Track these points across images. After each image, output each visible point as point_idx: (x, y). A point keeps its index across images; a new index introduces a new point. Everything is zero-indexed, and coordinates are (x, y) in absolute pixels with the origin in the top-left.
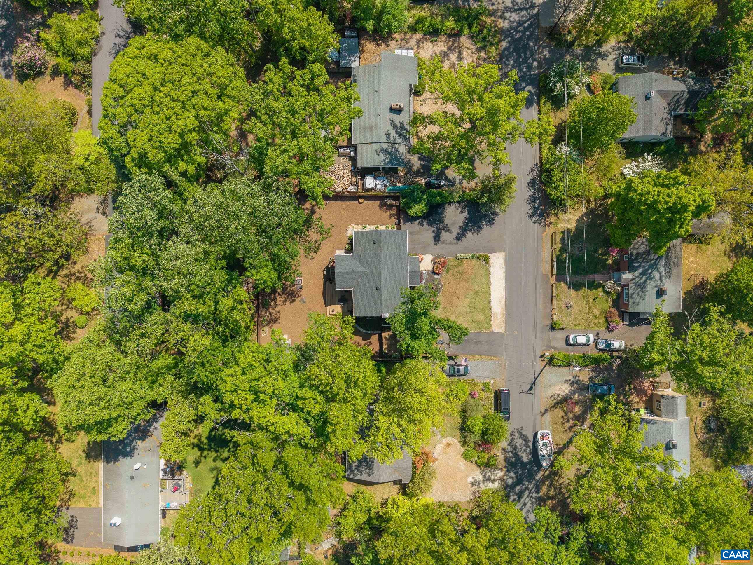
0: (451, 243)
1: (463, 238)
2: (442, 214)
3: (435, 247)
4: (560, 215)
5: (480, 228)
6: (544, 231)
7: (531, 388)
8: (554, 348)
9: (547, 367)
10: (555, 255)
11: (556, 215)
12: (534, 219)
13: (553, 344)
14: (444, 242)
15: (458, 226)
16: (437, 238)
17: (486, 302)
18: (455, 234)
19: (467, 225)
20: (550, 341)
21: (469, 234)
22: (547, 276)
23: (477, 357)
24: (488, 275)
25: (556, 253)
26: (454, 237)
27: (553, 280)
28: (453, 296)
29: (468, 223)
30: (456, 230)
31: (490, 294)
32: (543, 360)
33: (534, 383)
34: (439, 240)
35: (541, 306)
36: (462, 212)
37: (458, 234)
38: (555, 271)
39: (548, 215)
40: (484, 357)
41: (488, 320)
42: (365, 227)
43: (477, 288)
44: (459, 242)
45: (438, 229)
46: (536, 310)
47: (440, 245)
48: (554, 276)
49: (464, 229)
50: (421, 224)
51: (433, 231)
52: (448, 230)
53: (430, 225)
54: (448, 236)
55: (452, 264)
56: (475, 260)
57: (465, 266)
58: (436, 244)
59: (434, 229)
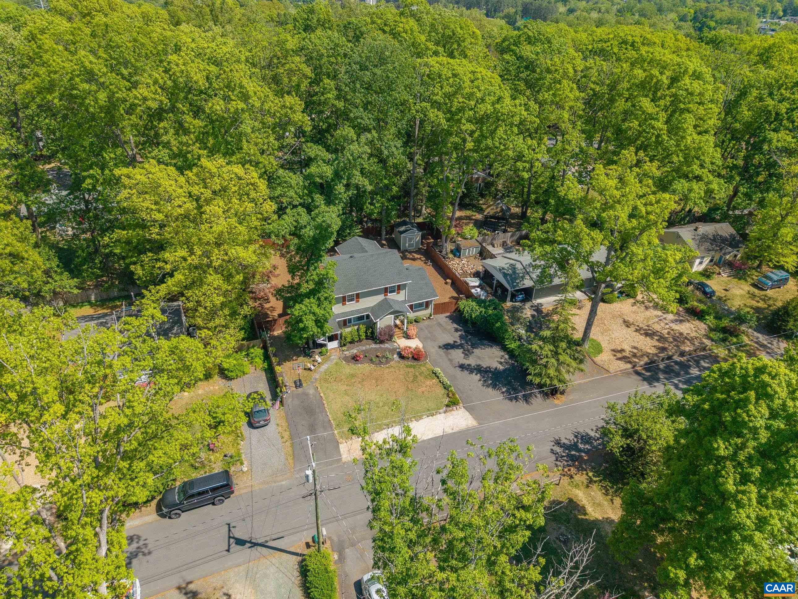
0: (451, 361)
1: (466, 372)
2: (484, 345)
3: (437, 348)
4: (595, 487)
5: (494, 386)
7: (240, 542)
8: (342, 559)
9: (295, 560)
11: (591, 481)
12: (558, 449)
13: (349, 552)
14: (447, 354)
15: (479, 362)
16: (448, 347)
18: (466, 362)
19: (486, 371)
20: (353, 545)
21: (476, 377)
23: (286, 435)
24: (430, 413)
26: (461, 362)
28: (377, 380)
29: (491, 372)
30: (472, 361)
32: (308, 546)
33: (255, 544)
34: (447, 349)
36: (500, 363)
37: (469, 365)
39: (580, 469)
40: (288, 444)
41: (357, 432)
44: (458, 370)
45: (461, 346)
47: (441, 352)
49: (479, 370)
50: (457, 330)
51: (455, 342)
52: (466, 355)
53: (461, 337)
54: (458, 355)
55: (423, 368)
56: (443, 391)
57: (428, 383)
58: (440, 347)
59: (459, 342)
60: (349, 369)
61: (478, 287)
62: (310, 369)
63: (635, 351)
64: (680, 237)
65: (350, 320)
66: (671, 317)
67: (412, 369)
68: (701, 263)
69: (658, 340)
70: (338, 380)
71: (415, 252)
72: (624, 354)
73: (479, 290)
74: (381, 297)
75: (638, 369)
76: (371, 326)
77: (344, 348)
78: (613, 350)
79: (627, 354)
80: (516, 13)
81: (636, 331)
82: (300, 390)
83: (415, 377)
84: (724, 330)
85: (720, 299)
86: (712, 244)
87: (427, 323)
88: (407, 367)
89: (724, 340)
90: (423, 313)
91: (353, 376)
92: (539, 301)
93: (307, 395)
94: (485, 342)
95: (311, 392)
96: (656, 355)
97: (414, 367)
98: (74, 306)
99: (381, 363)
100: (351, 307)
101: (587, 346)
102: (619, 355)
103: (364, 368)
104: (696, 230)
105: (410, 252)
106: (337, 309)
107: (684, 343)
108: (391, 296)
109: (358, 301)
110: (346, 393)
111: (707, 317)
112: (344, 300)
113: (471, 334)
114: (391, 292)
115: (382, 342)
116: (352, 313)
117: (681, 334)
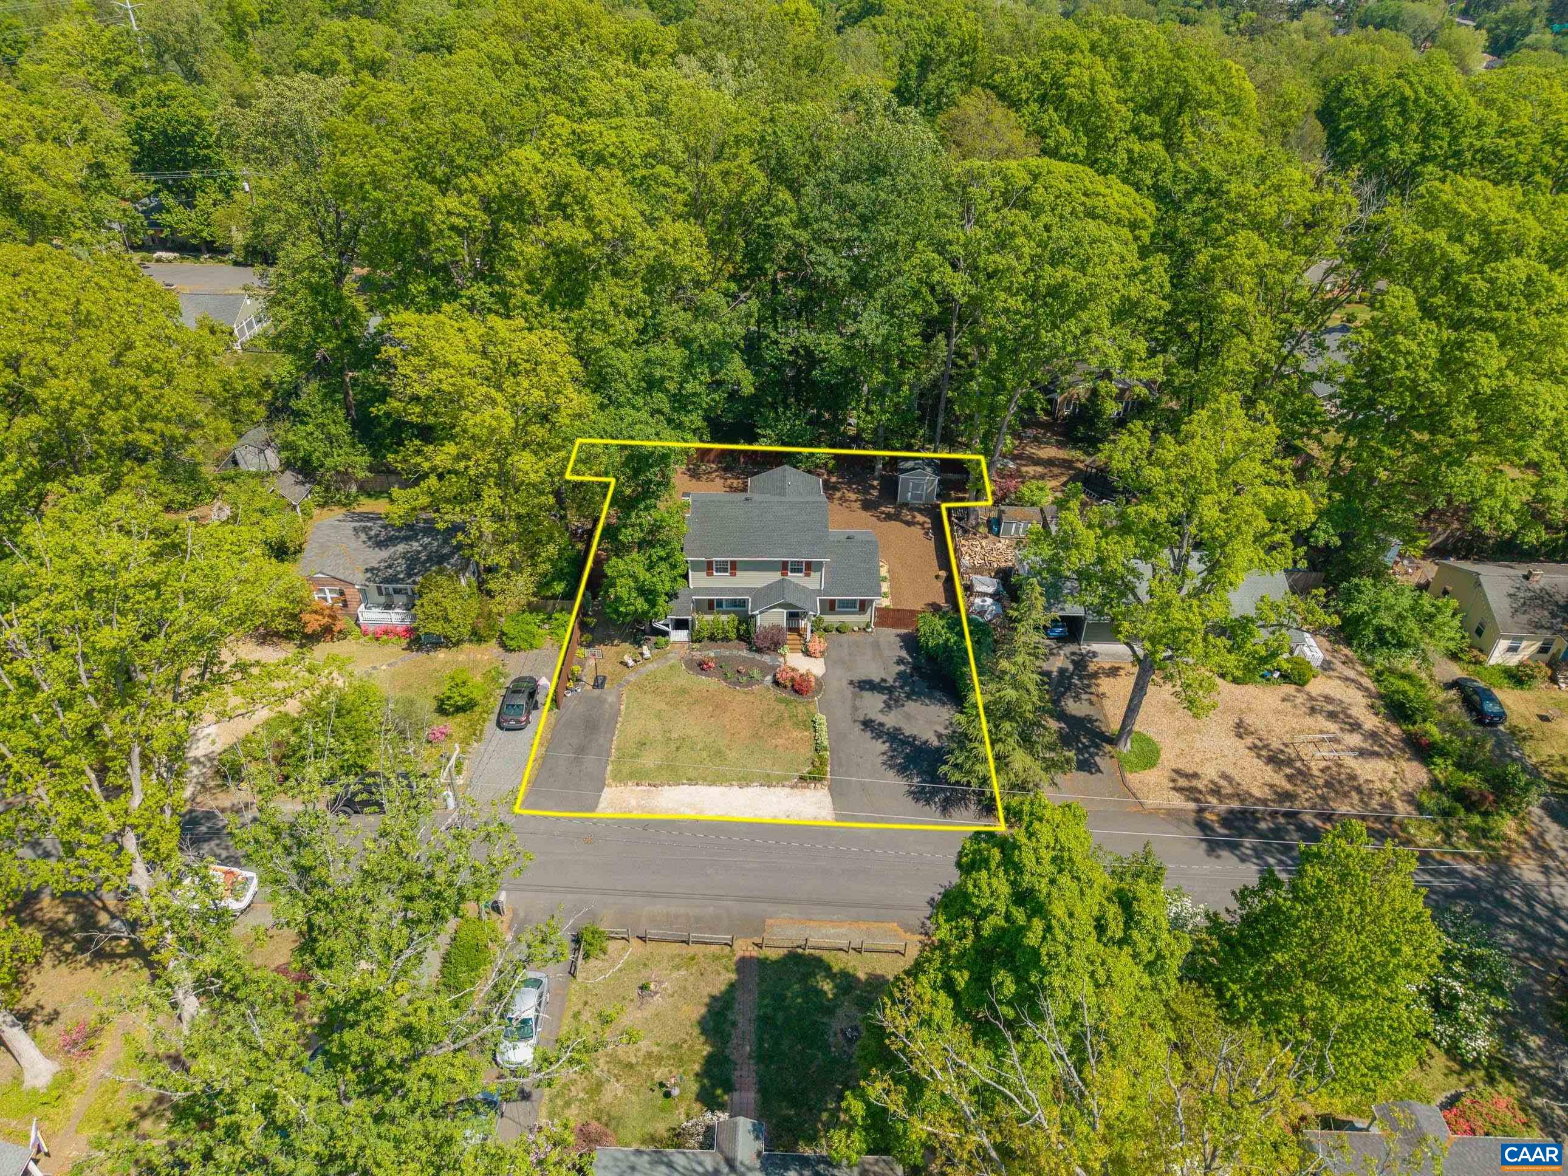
0: (855, 708)
1: (869, 734)
2: (931, 697)
3: (845, 683)
5: (902, 770)
6: (908, 929)
10: (826, 956)
14: (855, 698)
15: (902, 725)
16: (866, 685)
17: (691, 773)
18: (880, 718)
19: (904, 742)
21: (881, 746)
22: (759, 929)
24: (768, 781)
25: (838, 962)
26: (872, 716)
27: (744, 948)
28: (717, 707)
29: (912, 745)
30: (891, 720)
31: (712, 783)
34: (862, 689)
35: (658, 908)
36: (939, 736)
37: (881, 725)
38: (774, 954)
41: (638, 777)
42: (884, 579)
43: (731, 755)
44: (859, 727)
45: (890, 690)
46: (652, 895)
47: (849, 691)
48: (755, 952)
49: (894, 737)
50: (900, 661)
51: (884, 680)
52: (889, 707)
53: (900, 675)
54: (873, 705)
55: (800, 708)
56: (811, 754)
57: (796, 734)
58: (851, 683)
59: (890, 681)
60: (687, 679)
61: (991, 596)
62: (625, 664)
63: (1223, 783)
64: (1479, 584)
65: (720, 603)
66: (1355, 740)
67: (782, 706)
68: (1513, 649)
69: (1289, 778)
70: (657, 691)
71: (920, 511)
72: (1195, 783)
73: (989, 601)
74: (776, 576)
75: (1209, 816)
76: (746, 620)
77: (697, 646)
78: (1177, 772)
79: (1200, 785)
80: (1534, 13)
81: (1253, 748)
82: (597, 691)
83: (780, 718)
84: (1461, 796)
85: (1514, 732)
86: (1554, 615)
87: (857, 637)
88: (777, 700)
89: (1446, 813)
90: (853, 620)
91: (683, 691)
92: (1095, 647)
93: (604, 701)
94: (938, 694)
95: (611, 699)
96: (1264, 802)
97: (787, 702)
98: (369, 496)
99: (738, 683)
100: (721, 581)
101: (1126, 748)
102: (1182, 782)
103: (710, 683)
104: (1526, 577)
105: (912, 509)
106: (698, 580)
107: (1346, 795)
108: (795, 578)
109: (733, 575)
110: (659, 715)
111: (1439, 761)
112: (709, 567)
113: (922, 676)
114: (793, 571)
115: (759, 650)
116: (722, 591)
117: (1353, 777)
